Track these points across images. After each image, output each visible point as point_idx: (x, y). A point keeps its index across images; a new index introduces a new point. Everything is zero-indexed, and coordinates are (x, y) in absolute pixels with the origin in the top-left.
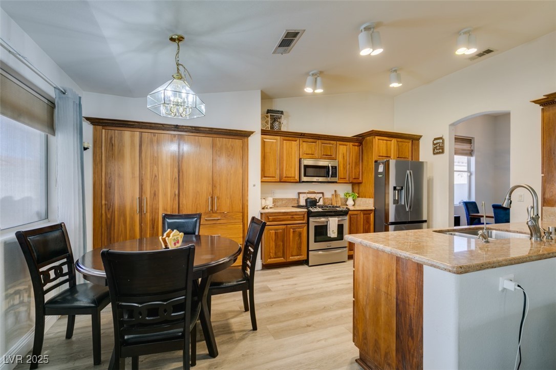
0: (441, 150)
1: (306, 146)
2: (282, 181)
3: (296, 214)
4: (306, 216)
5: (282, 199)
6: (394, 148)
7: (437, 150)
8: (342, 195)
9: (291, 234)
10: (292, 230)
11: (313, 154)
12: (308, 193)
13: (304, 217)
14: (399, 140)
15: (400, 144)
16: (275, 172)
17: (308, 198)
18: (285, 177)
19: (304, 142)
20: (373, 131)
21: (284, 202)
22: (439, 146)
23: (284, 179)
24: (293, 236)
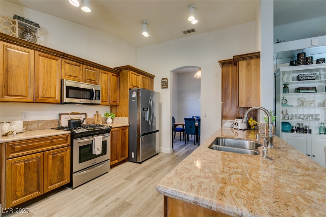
0: (166, 86)
1: (69, 68)
2: (37, 101)
3: (57, 137)
4: (69, 138)
5: (38, 122)
6: (141, 81)
7: (164, 85)
8: (102, 115)
9: (50, 161)
10: (51, 156)
11: (76, 77)
12: (71, 114)
13: (67, 139)
14: (143, 76)
15: (144, 79)
16: (27, 91)
17: (71, 120)
18: (42, 97)
19: (66, 63)
20: (128, 66)
21: (40, 125)
22: (165, 83)
23: (40, 99)
24: (53, 163)
